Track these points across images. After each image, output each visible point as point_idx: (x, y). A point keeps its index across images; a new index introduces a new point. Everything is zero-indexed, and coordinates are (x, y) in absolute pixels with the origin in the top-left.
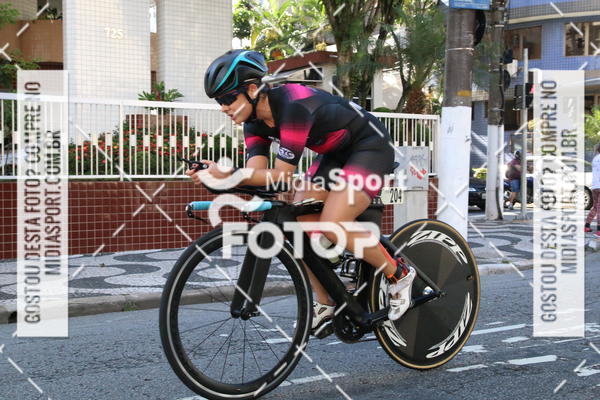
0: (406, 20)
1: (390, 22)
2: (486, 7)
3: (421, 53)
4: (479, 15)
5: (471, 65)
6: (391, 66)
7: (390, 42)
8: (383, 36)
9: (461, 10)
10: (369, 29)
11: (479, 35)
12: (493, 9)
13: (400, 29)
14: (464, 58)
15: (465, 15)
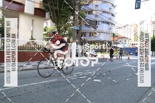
0: (68, 30)
1: (66, 30)
2: (78, 29)
3: (70, 35)
4: (78, 30)
5: (76, 37)
6: (66, 37)
7: (66, 33)
8: (65, 32)
9: (75, 29)
10: (63, 31)
11: (77, 33)
12: (79, 30)
13: (67, 32)
14: (75, 36)
15: (76, 30)
